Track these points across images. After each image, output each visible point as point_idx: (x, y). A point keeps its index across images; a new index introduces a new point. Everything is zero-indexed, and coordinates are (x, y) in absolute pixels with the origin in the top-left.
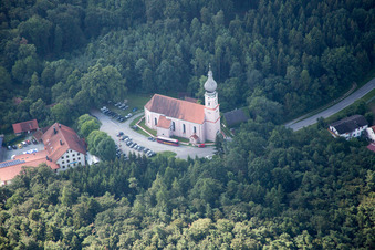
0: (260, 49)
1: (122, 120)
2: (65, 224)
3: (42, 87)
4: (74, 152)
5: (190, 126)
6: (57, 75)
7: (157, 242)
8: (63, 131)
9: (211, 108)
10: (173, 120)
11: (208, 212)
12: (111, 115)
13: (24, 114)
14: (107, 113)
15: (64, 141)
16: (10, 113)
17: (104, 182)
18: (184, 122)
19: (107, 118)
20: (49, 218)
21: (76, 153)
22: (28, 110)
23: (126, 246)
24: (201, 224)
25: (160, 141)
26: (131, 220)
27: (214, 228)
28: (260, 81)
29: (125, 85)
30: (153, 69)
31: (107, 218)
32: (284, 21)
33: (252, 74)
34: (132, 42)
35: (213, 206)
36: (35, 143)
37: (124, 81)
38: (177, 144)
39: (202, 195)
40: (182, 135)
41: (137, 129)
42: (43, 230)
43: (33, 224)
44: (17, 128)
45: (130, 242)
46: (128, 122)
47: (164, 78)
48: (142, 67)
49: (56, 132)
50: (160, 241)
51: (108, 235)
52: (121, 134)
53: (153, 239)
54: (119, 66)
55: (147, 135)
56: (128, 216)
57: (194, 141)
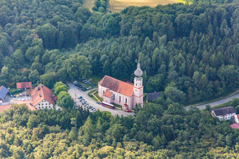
0: (181, 59)
1: (85, 90)
2: (27, 138)
3: (41, 64)
4: (47, 102)
5: (124, 97)
6: (51, 58)
7: (76, 154)
8: (44, 89)
9: (137, 87)
10: (114, 92)
11: (113, 144)
12: (79, 86)
13: (25, 77)
14: (76, 85)
15: (42, 95)
16: (17, 76)
17: (57, 119)
18: (120, 95)
19: (75, 87)
20: (18, 133)
21: (48, 103)
22: (28, 76)
23: (58, 154)
24: (106, 149)
25: (104, 105)
26: (65, 140)
27: (113, 152)
28: (176, 78)
29: (91, 69)
30: (111, 63)
31: (51, 137)
32: (202, 46)
33: (172, 73)
34: (103, 46)
35: (118, 141)
36: (28, 96)
37: (90, 66)
38: (113, 108)
39: (113, 133)
40: (118, 103)
41: (92, 96)
42: (13, 139)
43: (7, 135)
44: (19, 85)
45: (60, 152)
46: (88, 92)
47: (116, 68)
48: (104, 60)
49: (39, 89)
50: (78, 154)
51: (49, 147)
52: (81, 98)
53: (74, 153)
54: (90, 57)
55: (96, 100)
56: (64, 138)
57: (124, 108)
